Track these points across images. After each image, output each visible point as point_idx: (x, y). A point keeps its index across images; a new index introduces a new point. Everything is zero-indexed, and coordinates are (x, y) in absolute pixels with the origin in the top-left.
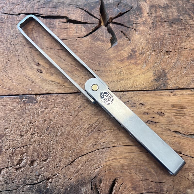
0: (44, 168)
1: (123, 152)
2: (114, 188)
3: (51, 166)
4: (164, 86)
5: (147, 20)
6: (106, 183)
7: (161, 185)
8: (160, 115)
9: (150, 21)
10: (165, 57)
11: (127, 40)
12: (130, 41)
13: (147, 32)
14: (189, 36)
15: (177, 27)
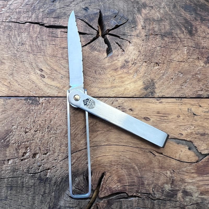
0: (44, 160)
1: (112, 150)
2: (103, 180)
3: (51, 159)
4: (152, 94)
5: (140, 33)
6: (96, 176)
7: (143, 180)
8: (146, 120)
9: (143, 33)
10: (154, 68)
11: (121, 50)
12: (124, 51)
13: (140, 44)
14: (179, 49)
15: (168, 40)
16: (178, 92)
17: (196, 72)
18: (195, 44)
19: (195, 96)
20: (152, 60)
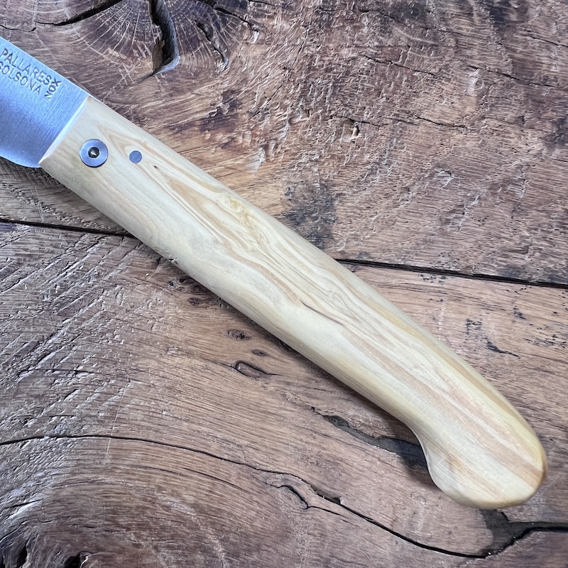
4: (317, 242)
10: (340, 140)
11: (214, 56)
12: (224, 61)
13: (293, 40)
14: (447, 76)
15: (409, 36)
16: (424, 249)
17: (510, 174)
18: (513, 63)
19: (494, 271)
20: (332, 107)
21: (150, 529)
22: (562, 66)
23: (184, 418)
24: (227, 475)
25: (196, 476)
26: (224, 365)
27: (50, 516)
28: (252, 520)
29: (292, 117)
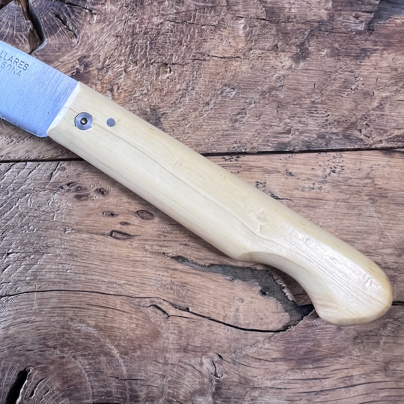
1: (49, 306)
2: (22, 390)
6: (1, 380)
11: (69, 35)
12: (76, 37)
13: (120, 17)
14: (223, 26)
15: (196, 3)
16: (223, 140)
17: (273, 84)
19: (270, 148)
20: (151, 57)
21: (69, 346)
22: (298, 8)
23: (81, 272)
24: (114, 304)
25: (94, 308)
26: (103, 234)
27: (3, 347)
28: (133, 330)
29: (126, 68)
